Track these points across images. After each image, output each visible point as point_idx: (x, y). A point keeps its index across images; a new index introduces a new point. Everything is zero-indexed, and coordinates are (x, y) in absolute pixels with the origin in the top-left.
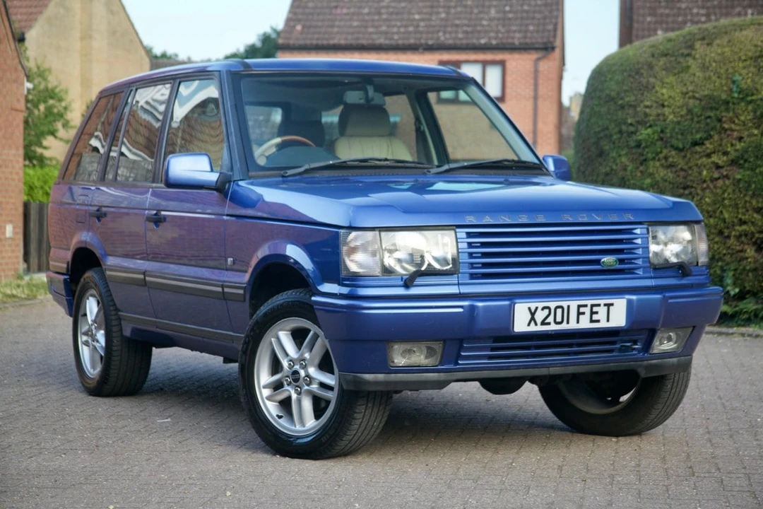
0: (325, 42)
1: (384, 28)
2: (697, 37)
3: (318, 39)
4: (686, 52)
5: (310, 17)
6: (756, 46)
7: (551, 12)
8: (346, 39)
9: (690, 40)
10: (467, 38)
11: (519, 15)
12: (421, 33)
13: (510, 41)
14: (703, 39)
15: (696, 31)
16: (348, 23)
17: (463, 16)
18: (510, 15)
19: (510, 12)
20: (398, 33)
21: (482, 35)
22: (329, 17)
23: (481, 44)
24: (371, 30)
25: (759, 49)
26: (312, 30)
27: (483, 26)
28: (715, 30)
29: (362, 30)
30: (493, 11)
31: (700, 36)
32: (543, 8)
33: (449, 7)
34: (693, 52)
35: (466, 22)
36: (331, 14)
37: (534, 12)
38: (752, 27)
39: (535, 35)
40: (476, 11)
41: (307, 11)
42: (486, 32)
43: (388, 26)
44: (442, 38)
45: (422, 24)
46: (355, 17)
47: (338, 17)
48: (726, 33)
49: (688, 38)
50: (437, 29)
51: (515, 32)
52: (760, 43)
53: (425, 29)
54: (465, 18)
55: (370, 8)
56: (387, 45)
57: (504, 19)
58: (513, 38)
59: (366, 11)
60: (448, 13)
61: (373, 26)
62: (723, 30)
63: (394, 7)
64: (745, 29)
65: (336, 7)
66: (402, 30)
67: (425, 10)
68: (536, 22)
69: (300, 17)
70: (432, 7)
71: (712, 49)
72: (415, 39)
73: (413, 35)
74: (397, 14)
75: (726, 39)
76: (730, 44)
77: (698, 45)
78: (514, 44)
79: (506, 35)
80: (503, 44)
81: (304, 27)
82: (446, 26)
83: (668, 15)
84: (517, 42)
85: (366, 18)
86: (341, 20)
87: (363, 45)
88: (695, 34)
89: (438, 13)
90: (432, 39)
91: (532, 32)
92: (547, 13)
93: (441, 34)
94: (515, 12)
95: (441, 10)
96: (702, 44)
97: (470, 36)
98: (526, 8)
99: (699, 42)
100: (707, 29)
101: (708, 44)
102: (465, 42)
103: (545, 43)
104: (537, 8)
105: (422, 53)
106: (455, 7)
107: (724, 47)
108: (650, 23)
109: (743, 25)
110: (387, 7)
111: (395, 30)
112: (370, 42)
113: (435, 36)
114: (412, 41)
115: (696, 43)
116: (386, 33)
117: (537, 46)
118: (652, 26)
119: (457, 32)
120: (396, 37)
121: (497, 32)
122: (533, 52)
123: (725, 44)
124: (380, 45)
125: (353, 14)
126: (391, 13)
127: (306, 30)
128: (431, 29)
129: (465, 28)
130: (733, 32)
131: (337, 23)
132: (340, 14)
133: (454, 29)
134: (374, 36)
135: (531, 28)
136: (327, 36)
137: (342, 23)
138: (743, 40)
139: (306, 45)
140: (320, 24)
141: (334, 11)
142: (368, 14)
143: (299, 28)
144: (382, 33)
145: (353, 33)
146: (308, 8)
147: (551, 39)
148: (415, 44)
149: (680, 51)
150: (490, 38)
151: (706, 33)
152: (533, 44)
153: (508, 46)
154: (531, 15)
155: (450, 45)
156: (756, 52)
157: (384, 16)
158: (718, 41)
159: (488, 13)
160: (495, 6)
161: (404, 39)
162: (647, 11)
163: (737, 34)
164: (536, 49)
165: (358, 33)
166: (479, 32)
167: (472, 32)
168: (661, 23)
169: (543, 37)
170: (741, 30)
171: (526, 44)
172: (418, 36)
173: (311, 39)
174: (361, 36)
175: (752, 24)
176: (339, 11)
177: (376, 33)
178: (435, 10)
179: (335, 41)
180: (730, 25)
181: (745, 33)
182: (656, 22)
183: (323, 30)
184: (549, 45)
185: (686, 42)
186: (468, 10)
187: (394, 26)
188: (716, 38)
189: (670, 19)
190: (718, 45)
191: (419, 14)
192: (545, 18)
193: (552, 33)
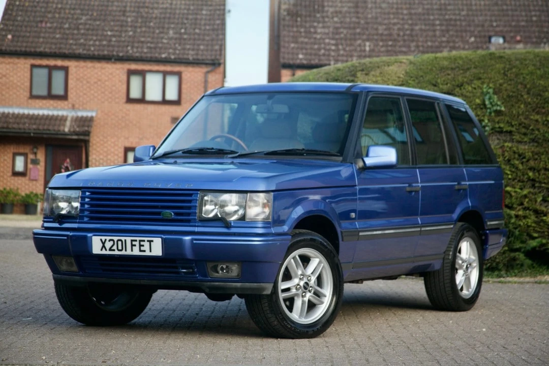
0: (33, 50)
1: (82, 41)
2: (358, 69)
3: (26, 47)
4: (351, 78)
5: (19, 29)
6: (399, 77)
7: (217, 35)
8: (50, 48)
9: (353, 70)
10: (151, 53)
11: (192, 37)
12: (113, 46)
13: (185, 56)
14: (362, 70)
15: (357, 65)
16: (52, 36)
17: (147, 35)
18: (185, 36)
19: (185, 33)
20: (93, 45)
21: (162, 51)
22: (36, 29)
23: (161, 58)
24: (71, 42)
25: (401, 79)
26: (21, 39)
27: (162, 43)
28: (371, 65)
29: (64, 41)
30: (171, 32)
31: (361, 69)
32: (211, 32)
33: (136, 27)
34: (356, 79)
35: (149, 39)
36: (37, 27)
37: (204, 35)
38: (396, 64)
39: (205, 53)
40: (157, 31)
41: (16, 23)
42: (166, 48)
43: (86, 40)
44: (131, 52)
45: (114, 39)
46: (58, 31)
47: (44, 30)
48: (378, 67)
49: (352, 68)
50: (126, 44)
51: (189, 49)
52: (402, 76)
53: (116, 44)
54: (149, 37)
55: (69, 24)
56: (85, 54)
57: (180, 39)
58: (188, 54)
59: (67, 26)
60: (135, 32)
61: (72, 39)
62: (377, 65)
63: (90, 24)
64: (391, 65)
65: (41, 22)
66: (97, 43)
67: (116, 28)
68: (205, 42)
69: (11, 28)
70: (122, 26)
71: (369, 78)
72: (108, 51)
73: (106, 48)
74: (93, 30)
75: (378, 71)
76: (382, 75)
77: (359, 74)
78: (188, 59)
79: (182, 52)
80: (179, 59)
81: (13, 36)
82: (133, 42)
83: (306, 43)
84: (191, 58)
85: (67, 32)
86: (45, 32)
87: (65, 53)
88: (356, 67)
89: (126, 31)
90: (122, 52)
91: (202, 51)
92: (214, 36)
93: (129, 48)
94: (189, 34)
95: (130, 29)
96: (362, 74)
97: (153, 50)
98: (197, 31)
99: (360, 72)
100: (365, 64)
101: (366, 74)
102: (149, 55)
103: (212, 60)
104: (207, 32)
105: (114, 63)
106: (140, 27)
107: (376, 76)
108: (293, 48)
109: (389, 62)
110: (86, 24)
111: (91, 43)
112: (70, 51)
113: (125, 49)
114: (106, 53)
115: (358, 73)
116: (85, 45)
117: (208, 62)
118: (295, 51)
119: (142, 48)
120: (92, 49)
121: (175, 49)
122: (204, 66)
123: (378, 74)
124: (79, 54)
125: (56, 28)
126: (88, 30)
127: (16, 39)
128: (121, 44)
129: (149, 45)
130: (383, 67)
131: (42, 35)
132: (45, 28)
133: (140, 45)
134: (74, 47)
135: (202, 47)
136: (34, 45)
137: (47, 35)
138: (390, 72)
139: (16, 51)
140: (28, 34)
141: (39, 25)
142: (69, 29)
143: (10, 37)
144: (81, 44)
145: (56, 44)
146: (17, 21)
147: (218, 57)
148: (109, 55)
149: (347, 78)
150: (169, 54)
151: (364, 66)
152: (203, 60)
153: (184, 61)
154: (201, 37)
155: (137, 57)
156: (399, 82)
157: (82, 31)
158: (373, 73)
159: (167, 33)
160: (173, 28)
161: (98, 50)
162: (291, 39)
163: (386, 68)
164: (206, 64)
165: (61, 43)
166: (161, 48)
167: (155, 48)
168: (302, 49)
169: (211, 55)
170: (389, 66)
171: (198, 60)
172: (111, 49)
173: (20, 47)
174: (63, 46)
175: (396, 62)
176: (44, 25)
177: (75, 45)
178: (124, 29)
179: (42, 49)
180: (381, 62)
181: (391, 68)
182: (298, 48)
183: (31, 40)
184: (216, 62)
185: (351, 72)
186: (152, 30)
187: (90, 40)
188: (371, 70)
189: (308, 46)
190: (373, 75)
191: (111, 31)
192: (212, 40)
193: (218, 53)
